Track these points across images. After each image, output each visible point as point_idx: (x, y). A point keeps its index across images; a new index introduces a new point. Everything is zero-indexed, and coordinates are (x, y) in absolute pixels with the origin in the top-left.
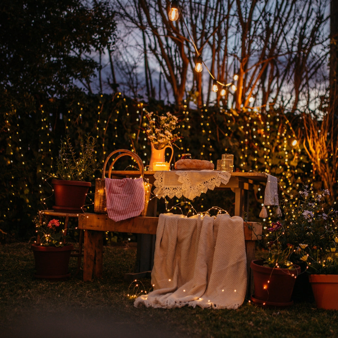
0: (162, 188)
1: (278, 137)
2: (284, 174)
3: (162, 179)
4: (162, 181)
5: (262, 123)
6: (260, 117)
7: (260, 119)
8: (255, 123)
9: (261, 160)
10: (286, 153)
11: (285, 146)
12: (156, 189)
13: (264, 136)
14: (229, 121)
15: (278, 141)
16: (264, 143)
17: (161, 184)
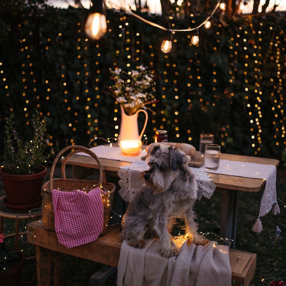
0: (128, 190)
1: (270, 47)
2: (275, 87)
3: (127, 179)
4: (128, 182)
5: (254, 32)
6: (251, 25)
7: (252, 28)
8: (246, 32)
9: (251, 74)
10: (279, 65)
11: (278, 57)
12: (121, 189)
13: (255, 47)
14: (218, 33)
15: (270, 52)
16: (255, 55)
17: (127, 185)
